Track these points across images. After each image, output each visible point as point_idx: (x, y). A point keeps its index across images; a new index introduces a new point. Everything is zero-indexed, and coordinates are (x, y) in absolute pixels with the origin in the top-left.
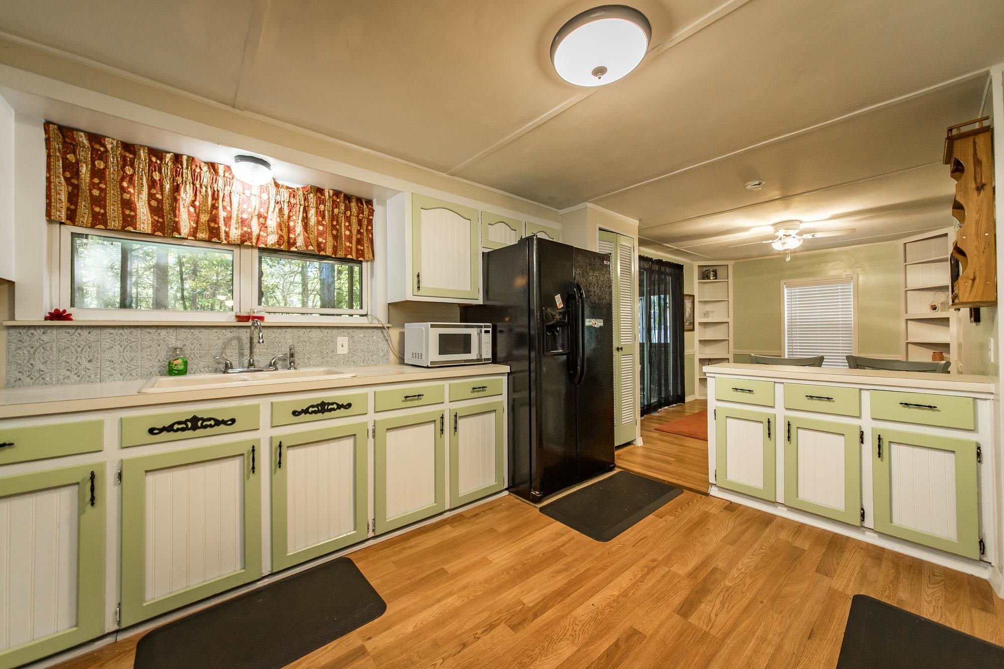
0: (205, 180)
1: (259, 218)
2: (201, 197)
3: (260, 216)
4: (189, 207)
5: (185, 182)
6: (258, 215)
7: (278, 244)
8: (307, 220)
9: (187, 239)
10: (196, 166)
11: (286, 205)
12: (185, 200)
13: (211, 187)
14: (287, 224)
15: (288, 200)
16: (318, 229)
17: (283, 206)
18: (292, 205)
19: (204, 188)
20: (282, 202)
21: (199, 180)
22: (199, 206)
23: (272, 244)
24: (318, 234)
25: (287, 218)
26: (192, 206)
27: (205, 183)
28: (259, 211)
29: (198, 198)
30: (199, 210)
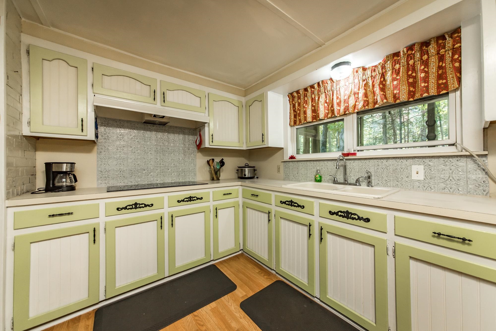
0: (329, 88)
1: (355, 95)
2: (329, 97)
3: (355, 94)
4: (324, 104)
5: (322, 93)
6: (354, 93)
7: (364, 107)
8: (385, 82)
9: (324, 119)
10: (325, 83)
11: (370, 79)
12: (322, 102)
13: (331, 90)
14: (372, 91)
15: (370, 76)
16: (393, 85)
17: (368, 81)
18: (374, 77)
19: (329, 92)
20: (367, 79)
21: (326, 89)
22: (329, 102)
23: (361, 108)
24: (393, 88)
25: (372, 87)
26: (326, 103)
27: (329, 90)
28: (354, 91)
29: (327, 98)
30: (329, 103)
